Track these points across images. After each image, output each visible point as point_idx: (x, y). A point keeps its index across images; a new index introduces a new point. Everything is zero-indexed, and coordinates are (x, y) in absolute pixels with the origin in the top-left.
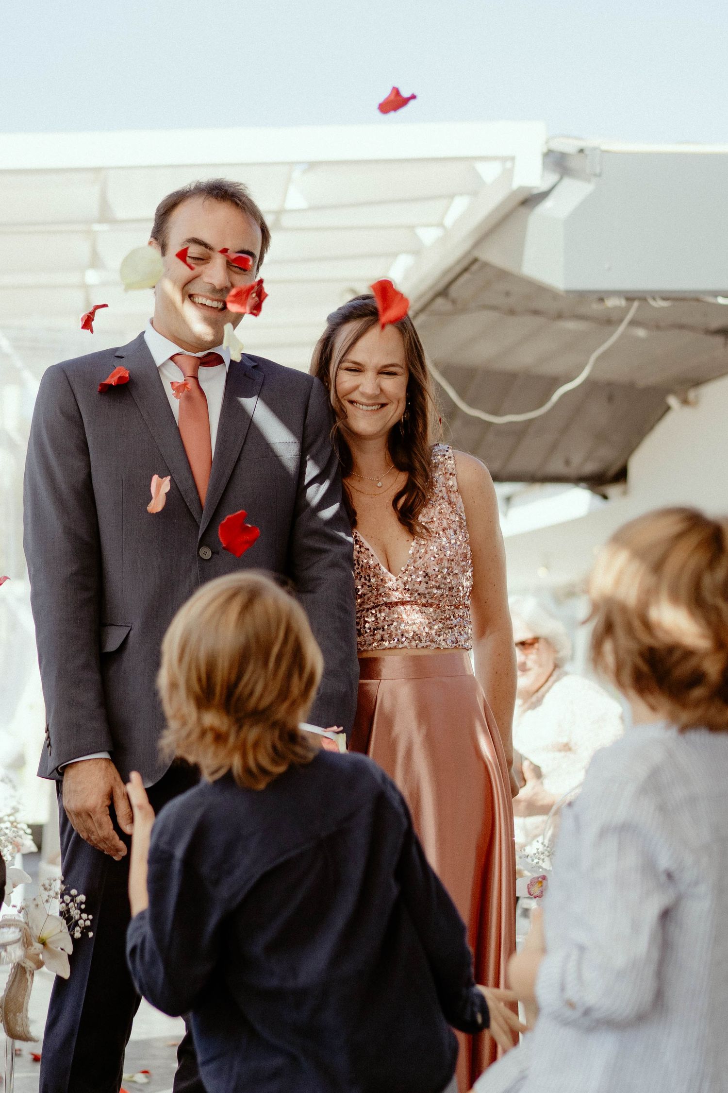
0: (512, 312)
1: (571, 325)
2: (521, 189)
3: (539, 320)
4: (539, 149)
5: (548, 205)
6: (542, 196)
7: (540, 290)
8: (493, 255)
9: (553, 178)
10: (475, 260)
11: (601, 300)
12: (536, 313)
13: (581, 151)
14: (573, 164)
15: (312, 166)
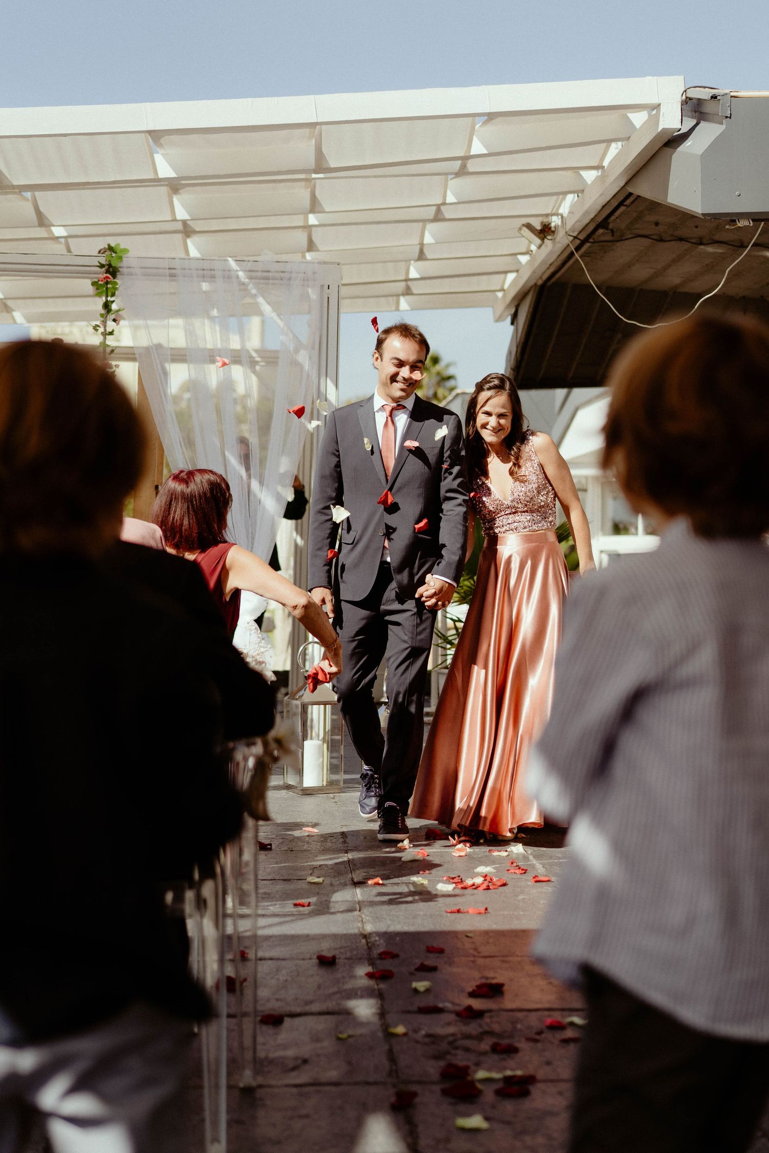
0: (661, 240)
1: (710, 249)
2: (664, 131)
3: (686, 245)
4: (678, 99)
5: (688, 143)
6: (684, 137)
7: (685, 216)
8: (644, 189)
9: (689, 123)
10: (630, 194)
11: (733, 221)
12: (681, 239)
13: (714, 97)
14: (709, 108)
15: (491, 117)
